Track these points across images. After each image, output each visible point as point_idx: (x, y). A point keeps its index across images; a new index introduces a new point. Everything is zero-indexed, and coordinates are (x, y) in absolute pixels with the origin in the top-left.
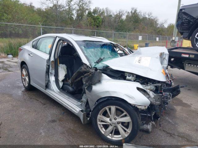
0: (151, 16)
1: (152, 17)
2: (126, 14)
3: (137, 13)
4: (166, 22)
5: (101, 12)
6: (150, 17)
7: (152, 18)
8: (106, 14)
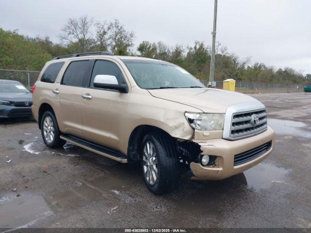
0: (225, 52)
1: (227, 53)
2: (188, 51)
3: (204, 49)
4: (248, 60)
5: (151, 49)
6: (224, 54)
7: (227, 55)
8: (158, 51)
